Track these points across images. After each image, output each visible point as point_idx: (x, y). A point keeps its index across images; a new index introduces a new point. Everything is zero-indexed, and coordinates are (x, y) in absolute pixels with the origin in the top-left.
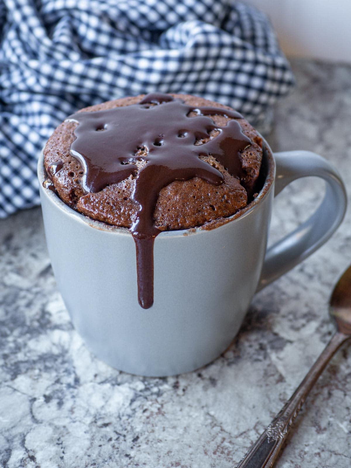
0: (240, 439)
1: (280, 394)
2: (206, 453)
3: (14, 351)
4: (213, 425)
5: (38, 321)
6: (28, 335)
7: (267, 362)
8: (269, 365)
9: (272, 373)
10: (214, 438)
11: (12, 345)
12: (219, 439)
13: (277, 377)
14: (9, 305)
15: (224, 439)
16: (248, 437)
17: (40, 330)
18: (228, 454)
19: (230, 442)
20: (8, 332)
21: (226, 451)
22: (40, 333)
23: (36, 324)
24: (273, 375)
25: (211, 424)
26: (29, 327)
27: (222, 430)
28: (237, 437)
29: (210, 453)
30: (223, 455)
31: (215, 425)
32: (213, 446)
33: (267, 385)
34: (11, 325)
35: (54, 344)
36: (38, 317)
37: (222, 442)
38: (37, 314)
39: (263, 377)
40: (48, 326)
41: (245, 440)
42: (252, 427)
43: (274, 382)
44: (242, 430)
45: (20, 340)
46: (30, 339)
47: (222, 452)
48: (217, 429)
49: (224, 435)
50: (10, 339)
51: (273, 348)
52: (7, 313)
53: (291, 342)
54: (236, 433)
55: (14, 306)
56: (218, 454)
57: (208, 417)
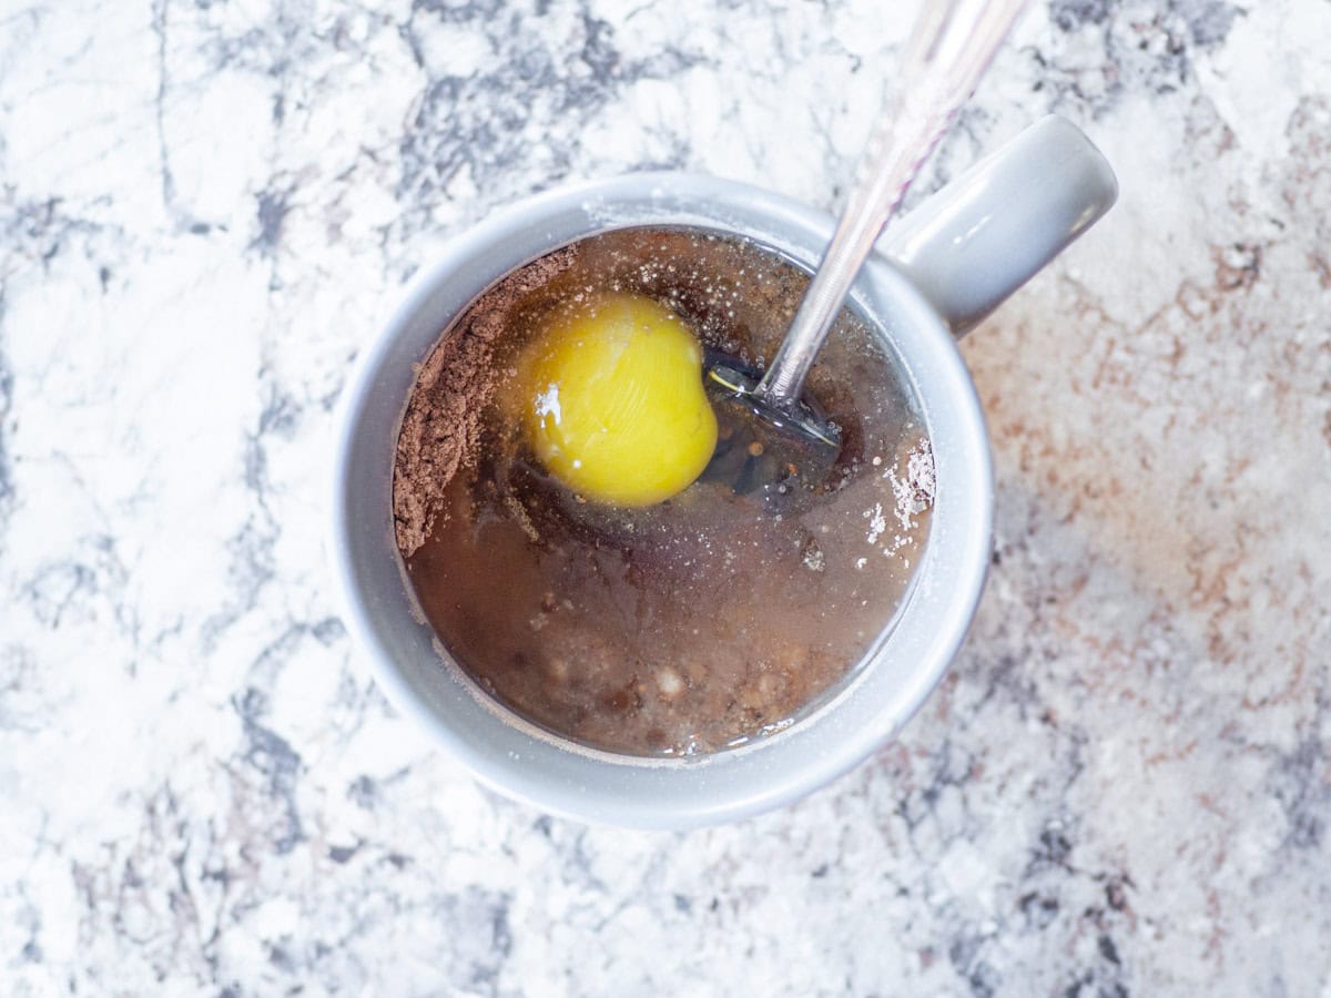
0: (1148, 338)
1: (1231, 188)
2: (1076, 388)
3: (557, 172)
4: (1081, 306)
5: (584, 56)
6: (574, 112)
7: (1188, 91)
8: (1195, 101)
9: (1206, 123)
10: (1089, 342)
11: (543, 152)
12: (1100, 346)
13: (1217, 135)
14: (490, 16)
15: (1112, 343)
16: (1164, 328)
17: (601, 90)
18: (1127, 382)
19: (1128, 350)
20: (521, 112)
21: (1121, 376)
22: (602, 99)
23: (583, 70)
24: (1206, 132)
25: (1077, 304)
26: (567, 82)
27: (1105, 318)
28: (1140, 332)
29: (1086, 386)
30: (1115, 389)
31: (1087, 308)
32: (1088, 366)
33: (1196, 165)
34: (520, 85)
35: (648, 130)
36: (580, 45)
37: (1109, 353)
38: (575, 31)
39: (1185, 141)
40: (616, 71)
41: (1161, 337)
42: (1171, 298)
43: (1212, 152)
44: (1150, 310)
45: (558, 133)
46: (583, 123)
47: (1113, 380)
48: (1092, 318)
49: (1111, 331)
50: (532, 132)
51: (1199, 40)
52: (495, 43)
53: (1243, 12)
54: (1136, 321)
55: (505, 15)
56: (1104, 385)
57: (1067, 287)
